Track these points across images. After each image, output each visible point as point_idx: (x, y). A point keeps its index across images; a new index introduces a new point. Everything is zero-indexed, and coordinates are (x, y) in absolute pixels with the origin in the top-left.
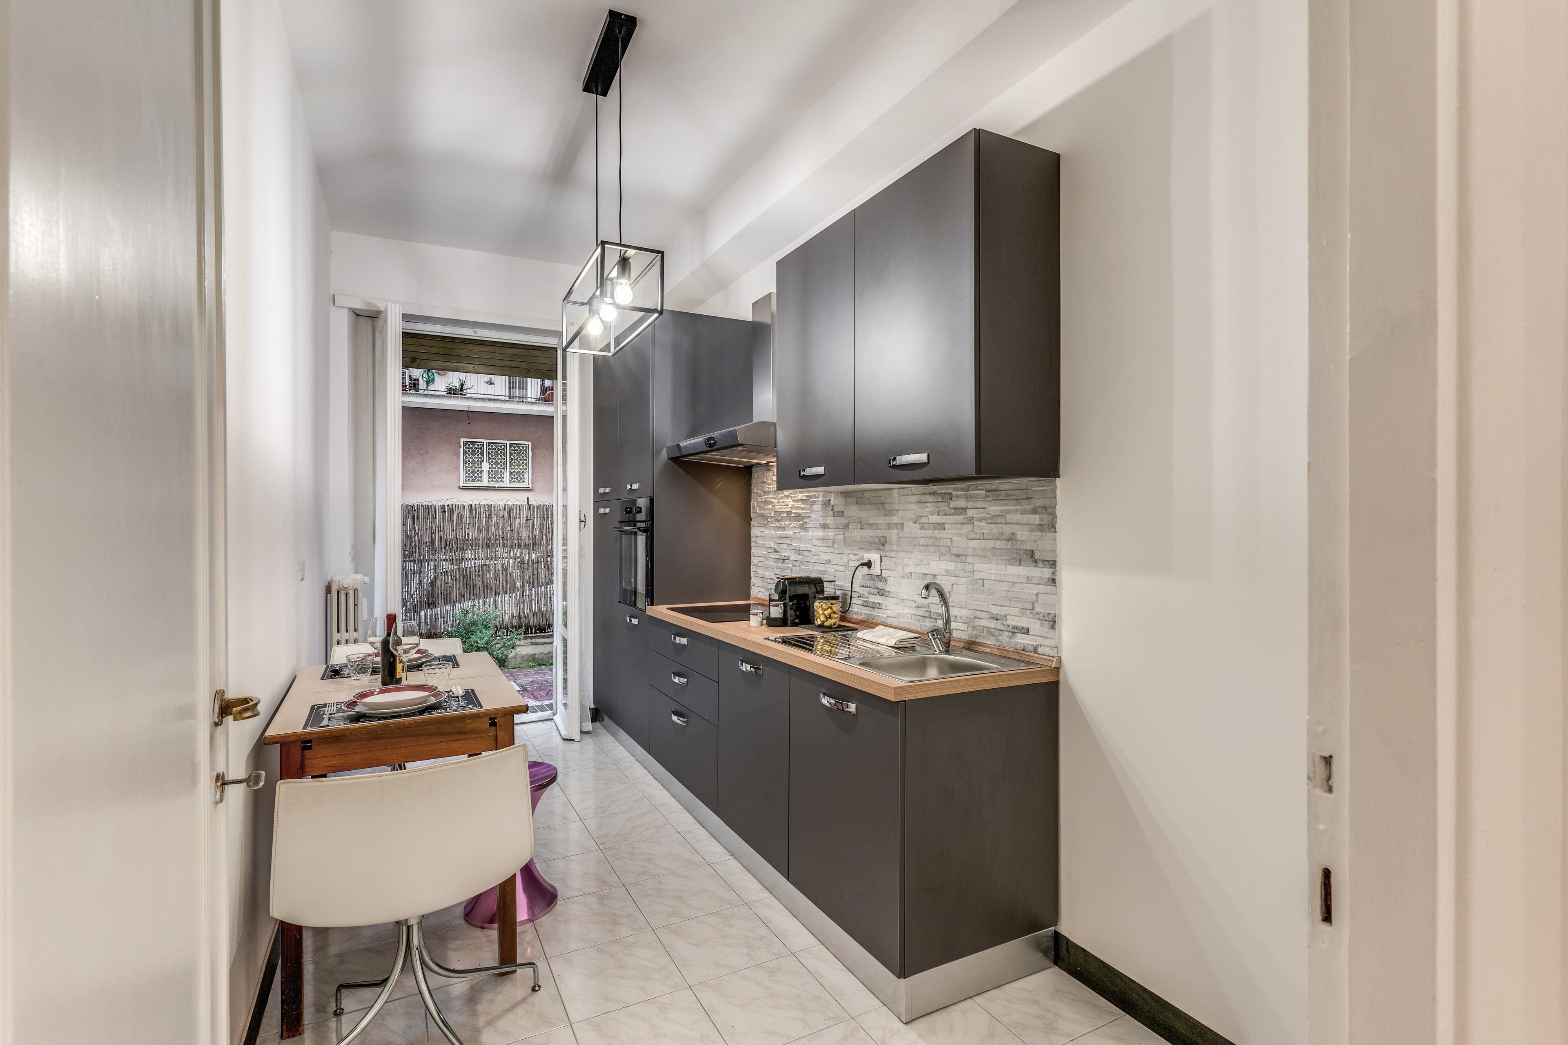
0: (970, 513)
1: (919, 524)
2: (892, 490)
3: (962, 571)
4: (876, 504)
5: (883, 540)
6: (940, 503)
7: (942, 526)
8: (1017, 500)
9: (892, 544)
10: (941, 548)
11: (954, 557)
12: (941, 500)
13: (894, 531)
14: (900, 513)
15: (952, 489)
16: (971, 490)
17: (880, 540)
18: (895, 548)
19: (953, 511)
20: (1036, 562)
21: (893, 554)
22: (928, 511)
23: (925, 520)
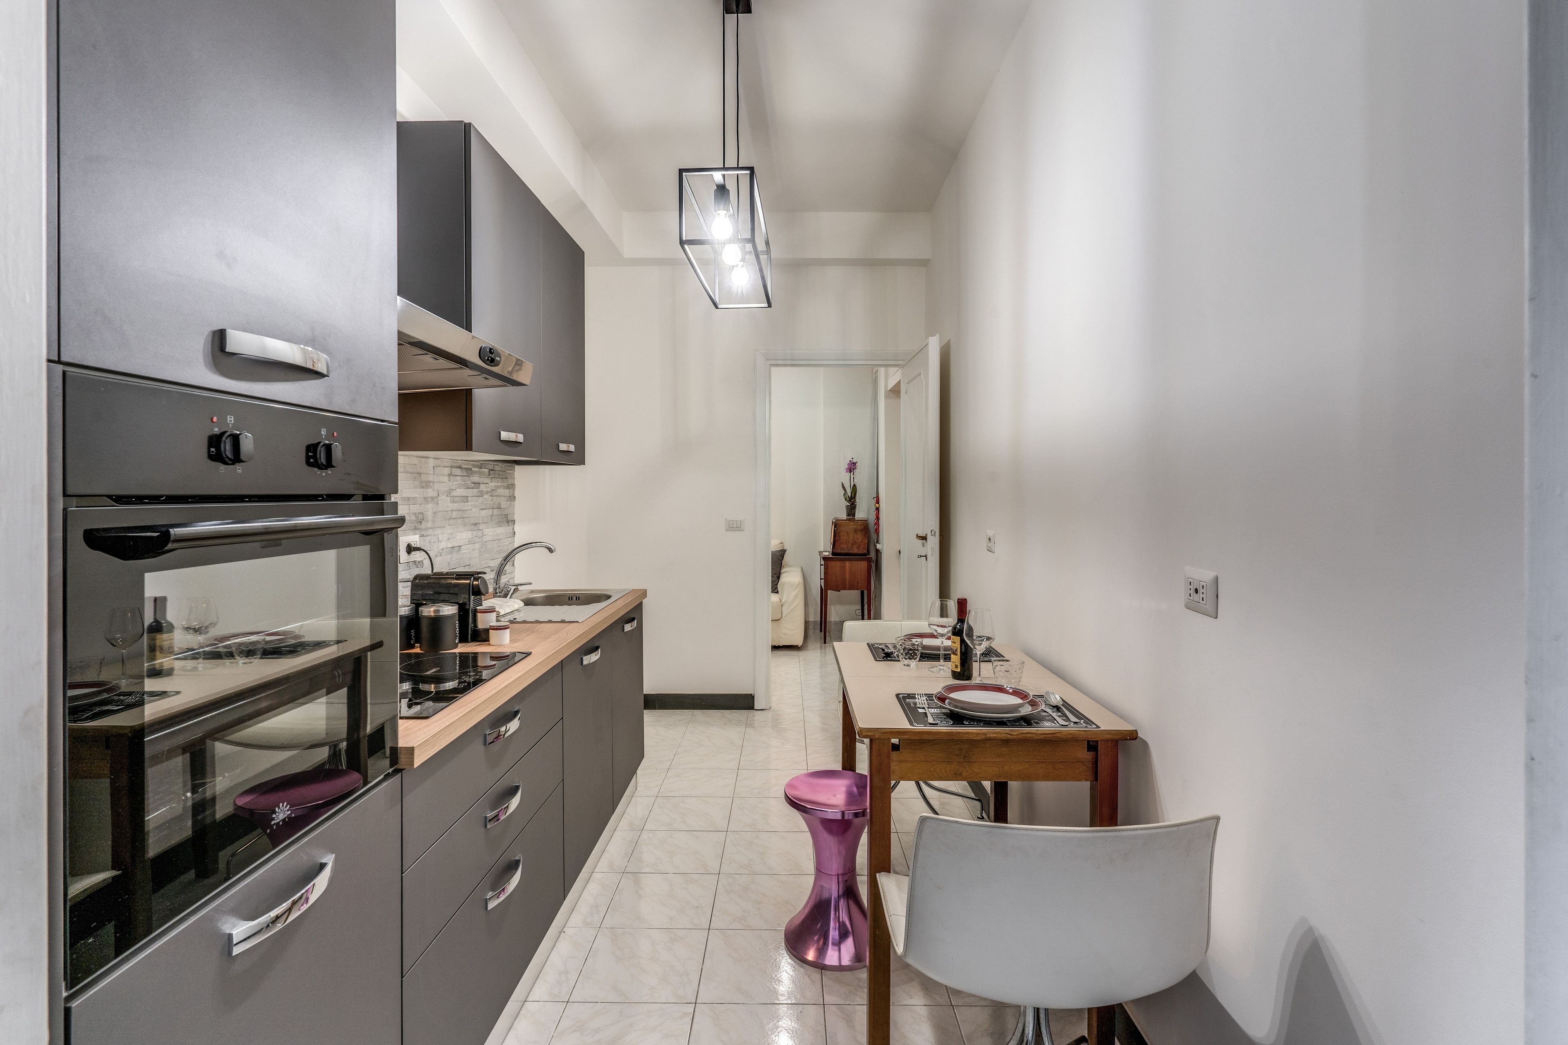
0: (483, 487)
1: (451, 497)
2: (428, 459)
3: (477, 538)
4: (412, 473)
5: (420, 517)
6: (465, 477)
7: (465, 499)
8: (502, 478)
9: (428, 521)
10: (465, 519)
11: (472, 527)
12: (465, 475)
13: (430, 506)
14: (436, 486)
15: (472, 465)
16: (483, 468)
17: (417, 517)
18: (430, 525)
19: (473, 485)
20: (508, 522)
21: (430, 532)
22: (456, 484)
23: (454, 493)
